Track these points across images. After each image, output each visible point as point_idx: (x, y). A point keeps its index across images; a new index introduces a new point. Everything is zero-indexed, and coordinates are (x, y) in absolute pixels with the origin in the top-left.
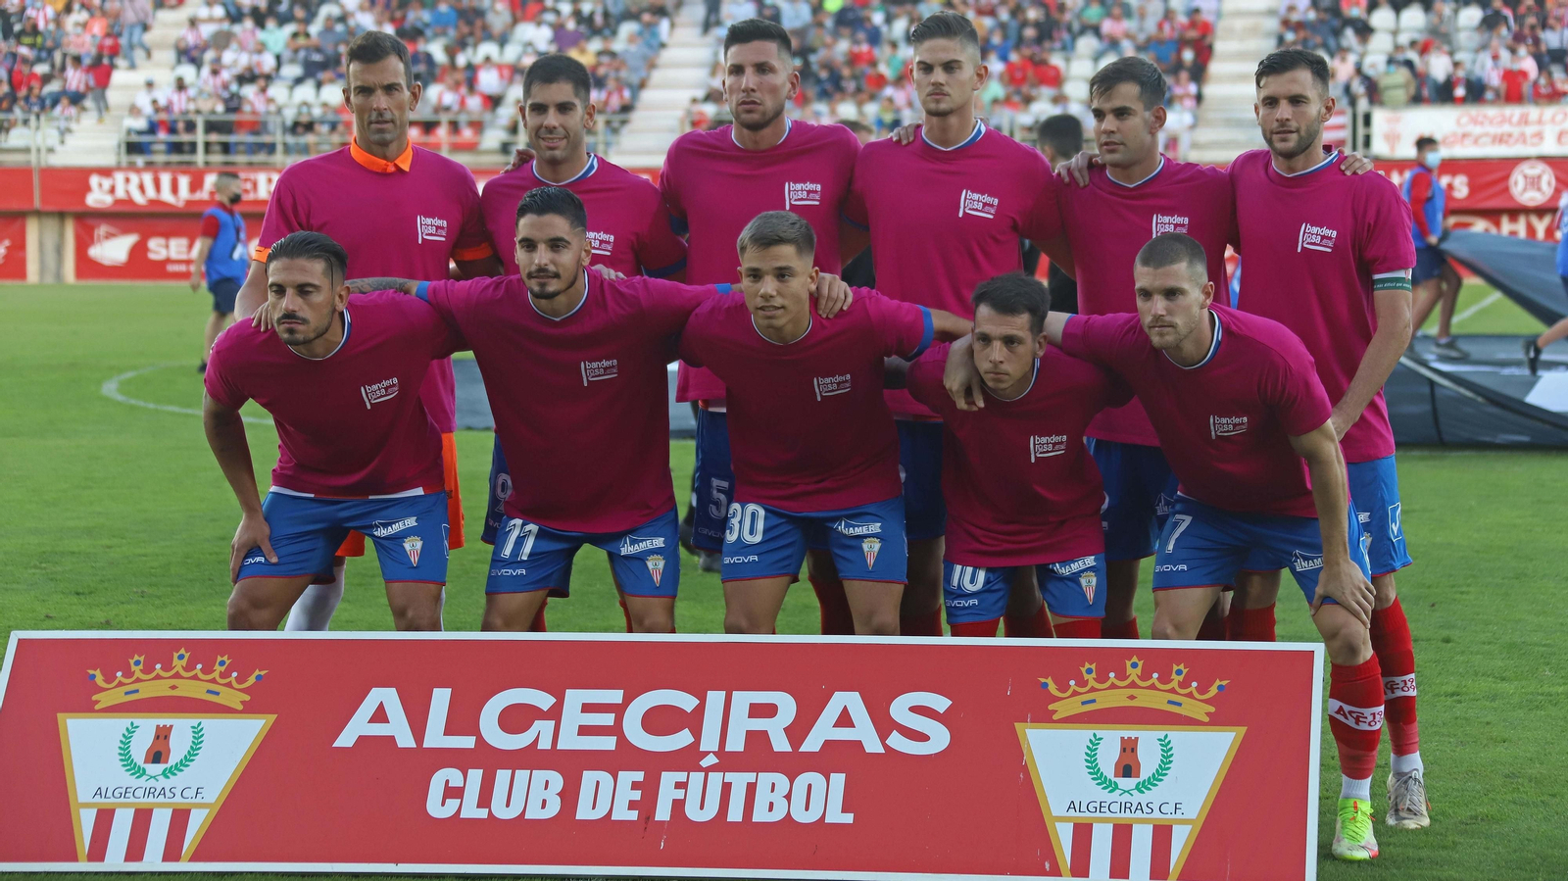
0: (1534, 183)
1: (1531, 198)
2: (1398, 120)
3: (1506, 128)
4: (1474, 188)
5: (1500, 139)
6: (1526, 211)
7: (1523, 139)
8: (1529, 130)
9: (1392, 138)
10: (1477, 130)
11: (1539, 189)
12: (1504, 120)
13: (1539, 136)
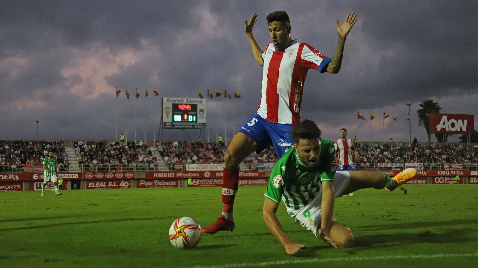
0: (207, 174)
1: (207, 176)
2: (189, 166)
3: (203, 167)
4: (200, 175)
5: (203, 168)
6: (206, 178)
7: (205, 168)
8: (206, 167)
9: (189, 168)
10: (200, 167)
11: (208, 175)
12: (203, 166)
13: (208, 168)
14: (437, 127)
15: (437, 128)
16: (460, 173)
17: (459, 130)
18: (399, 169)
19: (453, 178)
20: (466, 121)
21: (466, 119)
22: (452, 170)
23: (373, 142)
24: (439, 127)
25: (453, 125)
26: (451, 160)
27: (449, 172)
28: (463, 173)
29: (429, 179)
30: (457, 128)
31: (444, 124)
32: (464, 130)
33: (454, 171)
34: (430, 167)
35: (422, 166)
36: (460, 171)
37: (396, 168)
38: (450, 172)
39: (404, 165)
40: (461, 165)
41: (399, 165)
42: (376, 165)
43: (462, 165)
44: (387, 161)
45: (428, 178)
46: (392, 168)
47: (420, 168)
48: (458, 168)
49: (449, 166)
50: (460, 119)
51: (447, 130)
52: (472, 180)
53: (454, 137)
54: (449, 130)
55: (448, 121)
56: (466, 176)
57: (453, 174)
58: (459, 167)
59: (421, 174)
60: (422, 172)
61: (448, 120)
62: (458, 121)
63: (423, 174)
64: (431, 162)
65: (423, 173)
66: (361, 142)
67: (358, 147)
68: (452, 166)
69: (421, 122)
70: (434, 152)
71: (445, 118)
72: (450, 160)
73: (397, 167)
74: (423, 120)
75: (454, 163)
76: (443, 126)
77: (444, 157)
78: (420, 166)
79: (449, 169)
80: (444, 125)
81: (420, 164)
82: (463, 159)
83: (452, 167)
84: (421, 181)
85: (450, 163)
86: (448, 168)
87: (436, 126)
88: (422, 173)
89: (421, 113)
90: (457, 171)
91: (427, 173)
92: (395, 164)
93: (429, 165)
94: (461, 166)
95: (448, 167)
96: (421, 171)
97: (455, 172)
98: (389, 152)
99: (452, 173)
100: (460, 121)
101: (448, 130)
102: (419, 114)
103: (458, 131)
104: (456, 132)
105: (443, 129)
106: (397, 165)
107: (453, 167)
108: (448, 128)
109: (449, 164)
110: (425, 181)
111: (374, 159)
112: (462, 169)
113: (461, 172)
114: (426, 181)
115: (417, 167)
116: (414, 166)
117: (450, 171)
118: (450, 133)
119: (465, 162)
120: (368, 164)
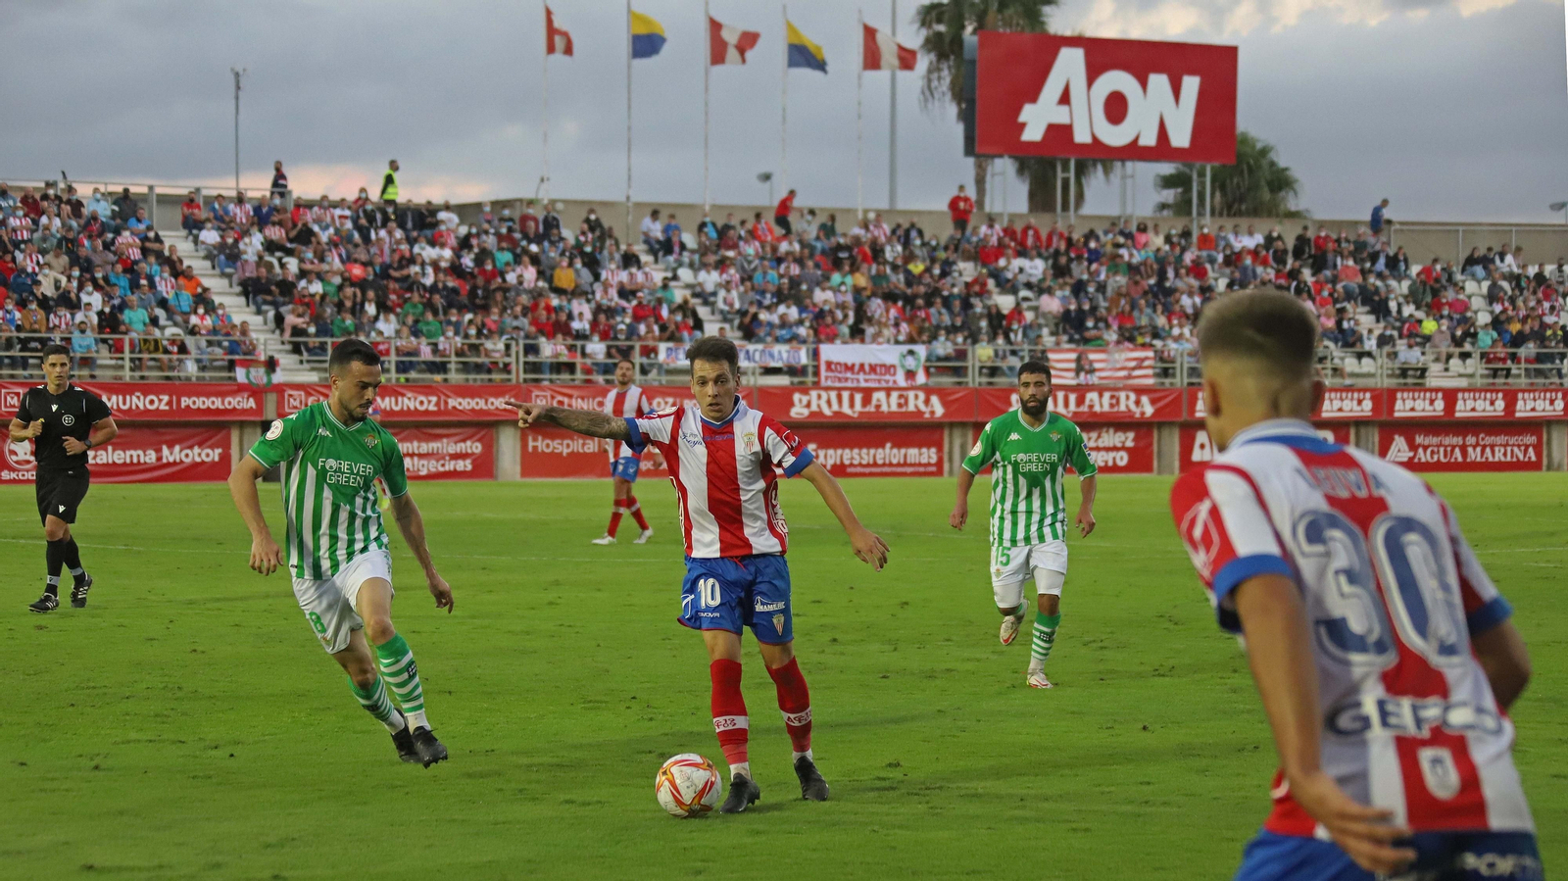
14: (1022, 118)
15: (1023, 125)
16: (1138, 403)
17: (1149, 139)
18: (783, 381)
19: (1094, 435)
20: (1191, 84)
21: (1192, 72)
22: (1090, 388)
23: (639, 205)
24: (1036, 120)
25: (1116, 109)
26: (1090, 324)
27: (1072, 398)
28: (1153, 402)
29: (957, 443)
30: (1139, 126)
31: (1065, 99)
32: (1181, 138)
33: (1101, 390)
34: (966, 368)
35: (918, 360)
36: (1140, 391)
37: (769, 371)
38: (1080, 401)
39: (816, 354)
40: (1147, 358)
41: (785, 355)
42: (649, 351)
43: (1151, 354)
44: (718, 326)
45: (951, 435)
46: (745, 373)
47: (910, 374)
48: (1129, 377)
49: (1078, 360)
50: (1158, 70)
51: (1081, 136)
52: (1202, 446)
53: (1124, 177)
54: (1094, 138)
55: (1091, 81)
56: (1171, 424)
57: (1097, 409)
58: (1134, 369)
59: (911, 408)
60: (916, 397)
61: (1093, 74)
62: (1144, 84)
63: (922, 407)
64: (974, 338)
65: (927, 402)
66: (565, 202)
67: (538, 239)
68: (1091, 362)
69: (935, 83)
70: (996, 275)
71: (1070, 64)
72: (1088, 329)
73: (773, 364)
74: (945, 73)
75: (1103, 346)
76: (1061, 116)
77: (1052, 304)
78: (910, 362)
79: (1073, 382)
80: (1065, 109)
81: (911, 353)
82: (1161, 321)
83: (1092, 371)
84: (913, 454)
85: (1086, 341)
86: (1072, 374)
87: (1018, 110)
88: (915, 402)
89: (941, 28)
90: (1122, 395)
91: (945, 403)
92: (760, 347)
93: (961, 355)
94: (1143, 360)
95: (1073, 365)
96: (911, 394)
97: (1112, 397)
98: (732, 271)
99: (1091, 407)
100: (1159, 82)
101: (1088, 140)
102: (924, 33)
103: (1142, 142)
104: (1133, 151)
105: (1059, 134)
106: (772, 356)
107: (1097, 365)
108: (1088, 125)
109: (1082, 348)
110: (933, 450)
111: (638, 317)
112: (1150, 381)
113: (1145, 399)
114: (940, 449)
115: (894, 366)
116: (874, 361)
117: (1081, 391)
118: (1099, 155)
119: (1170, 335)
120: (597, 348)
